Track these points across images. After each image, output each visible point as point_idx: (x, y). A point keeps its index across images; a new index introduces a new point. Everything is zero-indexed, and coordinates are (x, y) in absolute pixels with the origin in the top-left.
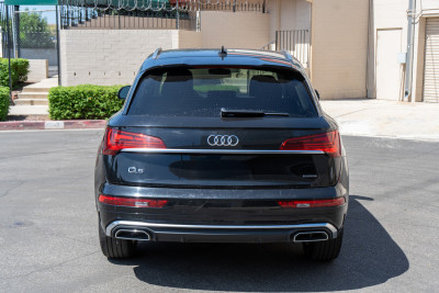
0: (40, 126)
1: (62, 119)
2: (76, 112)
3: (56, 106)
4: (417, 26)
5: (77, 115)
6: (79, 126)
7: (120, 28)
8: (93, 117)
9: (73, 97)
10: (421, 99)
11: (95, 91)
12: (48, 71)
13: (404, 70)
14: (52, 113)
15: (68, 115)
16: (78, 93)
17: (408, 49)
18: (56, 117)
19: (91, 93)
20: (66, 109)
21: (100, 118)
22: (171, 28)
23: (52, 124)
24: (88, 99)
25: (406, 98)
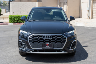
0: (7, 24)
1: (12, 23)
2: (15, 21)
3: (11, 20)
4: (91, 1)
5: (16, 22)
6: (16, 24)
7: (24, 1)
8: (19, 22)
9: (15, 18)
10: (92, 18)
11: (20, 16)
12: (6, 12)
13: (88, 11)
14: (10, 21)
15: (14, 22)
16: (16, 17)
17: (89, 7)
18: (11, 22)
19: (19, 17)
20: (13, 20)
21: (21, 22)
22: (36, 2)
23: (10, 24)
24: (18, 18)
25: (89, 18)
